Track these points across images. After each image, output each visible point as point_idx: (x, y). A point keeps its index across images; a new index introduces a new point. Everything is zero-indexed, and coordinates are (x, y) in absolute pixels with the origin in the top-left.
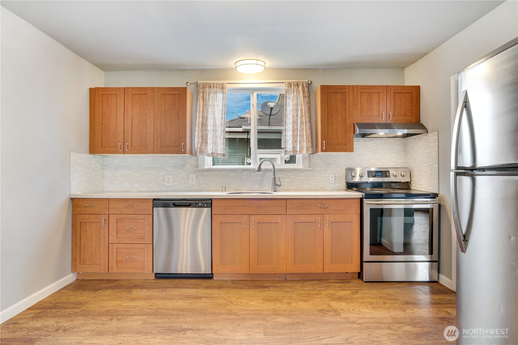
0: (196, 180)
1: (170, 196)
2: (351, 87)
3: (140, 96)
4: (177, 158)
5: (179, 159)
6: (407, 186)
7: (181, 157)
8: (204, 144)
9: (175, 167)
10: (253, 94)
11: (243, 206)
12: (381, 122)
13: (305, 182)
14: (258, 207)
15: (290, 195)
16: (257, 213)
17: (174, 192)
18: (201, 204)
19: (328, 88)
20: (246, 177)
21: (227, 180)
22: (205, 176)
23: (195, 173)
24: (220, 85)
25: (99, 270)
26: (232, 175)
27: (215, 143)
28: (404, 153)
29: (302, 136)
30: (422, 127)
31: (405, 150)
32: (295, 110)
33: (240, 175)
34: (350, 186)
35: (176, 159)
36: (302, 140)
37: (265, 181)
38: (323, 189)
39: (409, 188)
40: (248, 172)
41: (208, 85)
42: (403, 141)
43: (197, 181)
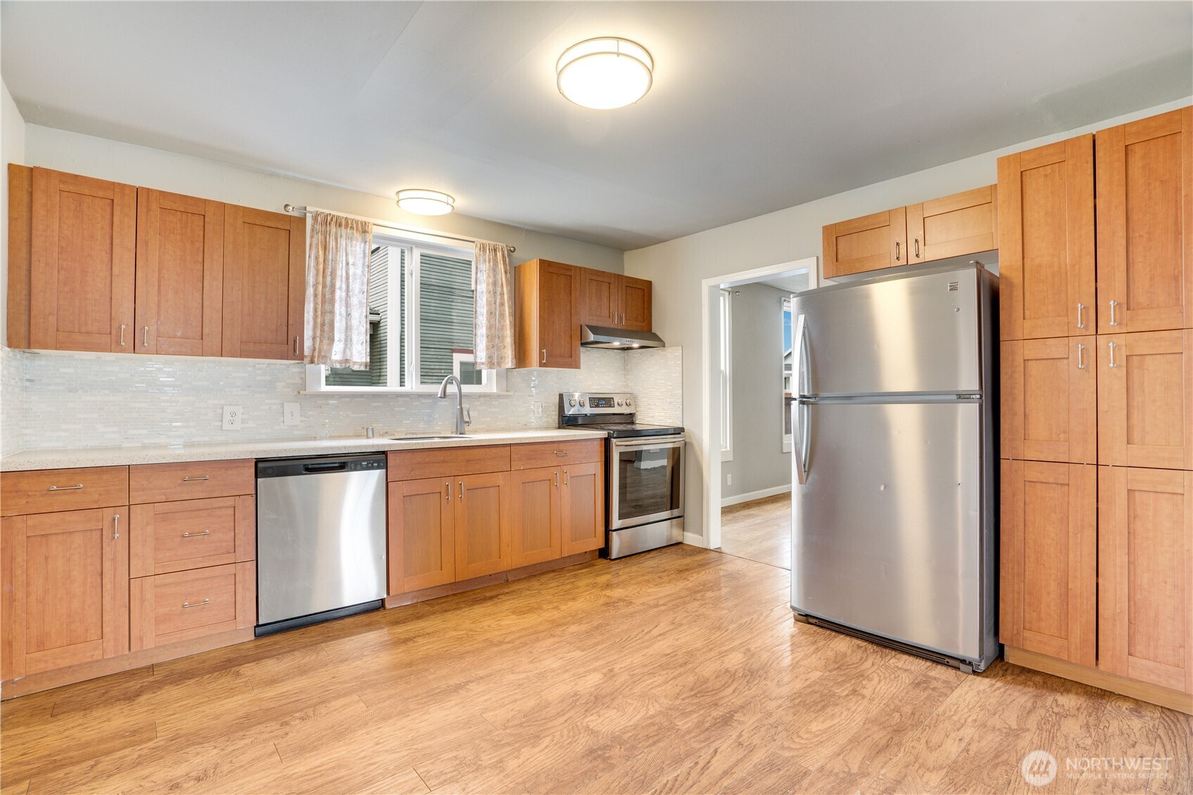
0: (301, 416)
1: (300, 450)
2: (578, 269)
3: (184, 216)
4: (254, 366)
5: (260, 369)
6: (630, 418)
7: (264, 366)
8: (325, 342)
9: (249, 387)
10: (411, 251)
11: (444, 461)
12: (612, 326)
13: (500, 417)
14: (468, 461)
15: (518, 438)
16: (467, 471)
17: (272, 442)
18: (366, 463)
19: (549, 266)
20: (403, 409)
21: (366, 415)
22: (321, 407)
23: (297, 402)
24: (360, 225)
25: (97, 652)
26: (376, 404)
27: (348, 341)
28: (624, 372)
29: (501, 338)
30: (655, 338)
31: (625, 369)
32: (492, 293)
33: (392, 404)
34: (567, 422)
35: (250, 369)
36: (501, 345)
37: (437, 416)
38: (526, 428)
39: (633, 423)
40: (407, 399)
41: (334, 220)
42: (622, 355)
43: (303, 419)
